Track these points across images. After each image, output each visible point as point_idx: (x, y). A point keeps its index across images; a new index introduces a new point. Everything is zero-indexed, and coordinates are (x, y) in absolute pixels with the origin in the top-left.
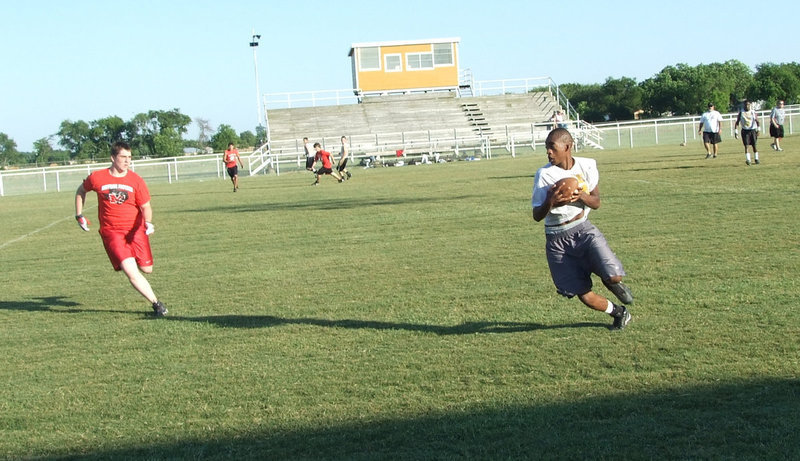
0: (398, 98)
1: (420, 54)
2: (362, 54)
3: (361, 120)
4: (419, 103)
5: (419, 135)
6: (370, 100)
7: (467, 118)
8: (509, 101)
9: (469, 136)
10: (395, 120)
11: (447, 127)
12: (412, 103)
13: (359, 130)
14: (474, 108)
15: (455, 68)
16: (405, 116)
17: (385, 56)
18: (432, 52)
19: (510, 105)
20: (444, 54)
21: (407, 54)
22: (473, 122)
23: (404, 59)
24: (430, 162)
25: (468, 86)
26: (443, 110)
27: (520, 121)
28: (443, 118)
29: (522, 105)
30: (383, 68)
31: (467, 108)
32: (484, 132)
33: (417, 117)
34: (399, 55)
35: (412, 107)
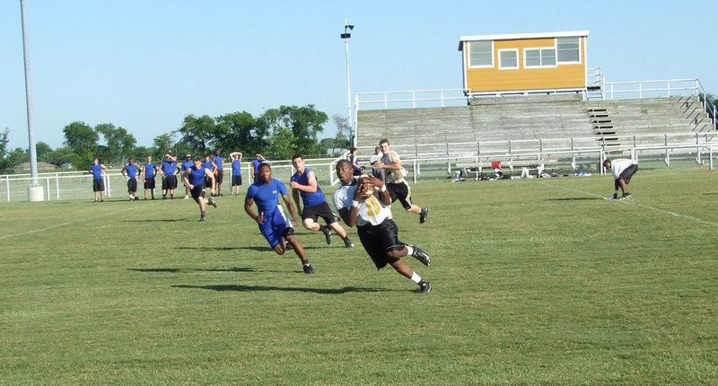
0: (513, 101)
1: (541, 49)
2: (472, 48)
3: (466, 125)
4: (537, 106)
5: (531, 144)
6: (480, 102)
7: (590, 126)
8: (645, 106)
9: (591, 146)
10: (506, 126)
11: (566, 135)
12: (529, 106)
13: (462, 136)
14: (603, 113)
15: (582, 67)
16: (518, 121)
17: (499, 51)
18: (556, 48)
19: (645, 112)
20: (569, 49)
21: (525, 49)
22: (599, 130)
23: (521, 54)
24: (532, 177)
25: (598, 88)
26: (565, 115)
27: (655, 130)
28: (563, 124)
29: (660, 111)
30: (496, 65)
31: (593, 113)
32: (609, 142)
33: (531, 122)
34: (517, 50)
35: (529, 111)
